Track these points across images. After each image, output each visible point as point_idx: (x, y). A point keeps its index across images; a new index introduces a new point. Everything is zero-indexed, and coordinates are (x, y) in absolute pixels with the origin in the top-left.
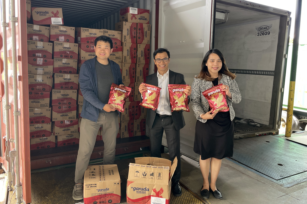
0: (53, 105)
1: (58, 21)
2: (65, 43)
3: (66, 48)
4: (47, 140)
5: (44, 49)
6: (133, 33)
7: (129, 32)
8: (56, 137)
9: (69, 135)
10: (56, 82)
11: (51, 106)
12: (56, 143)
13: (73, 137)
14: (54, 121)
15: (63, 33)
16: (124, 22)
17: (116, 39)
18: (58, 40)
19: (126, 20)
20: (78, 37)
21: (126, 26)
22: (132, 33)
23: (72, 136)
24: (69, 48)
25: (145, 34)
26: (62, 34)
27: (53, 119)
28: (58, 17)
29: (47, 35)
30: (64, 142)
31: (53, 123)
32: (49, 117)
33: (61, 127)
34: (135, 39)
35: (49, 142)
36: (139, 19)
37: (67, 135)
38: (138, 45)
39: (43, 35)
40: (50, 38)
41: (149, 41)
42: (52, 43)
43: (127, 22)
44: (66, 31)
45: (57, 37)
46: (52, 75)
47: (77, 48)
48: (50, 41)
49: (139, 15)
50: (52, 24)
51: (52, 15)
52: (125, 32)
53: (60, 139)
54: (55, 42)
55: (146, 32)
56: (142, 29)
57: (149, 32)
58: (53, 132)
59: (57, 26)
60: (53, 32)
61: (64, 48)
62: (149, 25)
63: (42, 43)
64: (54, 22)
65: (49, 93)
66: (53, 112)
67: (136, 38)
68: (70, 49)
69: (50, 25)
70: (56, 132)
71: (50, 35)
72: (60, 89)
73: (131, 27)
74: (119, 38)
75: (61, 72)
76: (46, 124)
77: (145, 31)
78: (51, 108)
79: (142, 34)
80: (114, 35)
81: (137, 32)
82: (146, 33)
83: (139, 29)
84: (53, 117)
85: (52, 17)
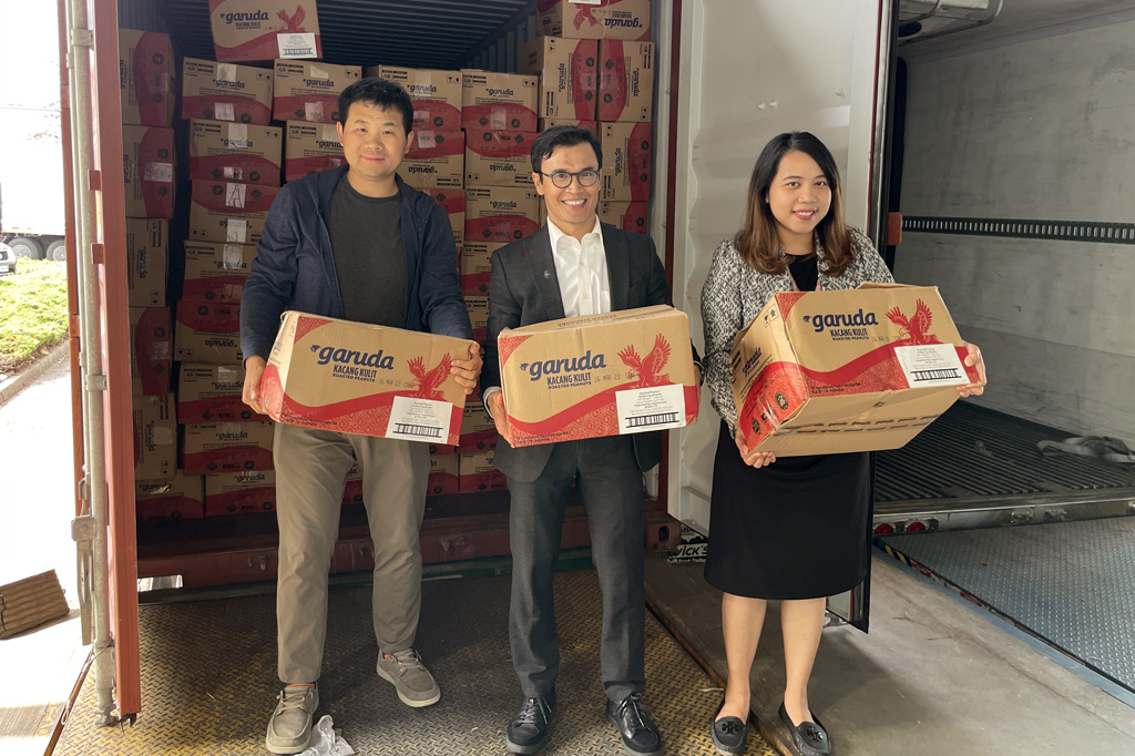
1: (302, 46)
2: (325, 125)
3: (327, 145)
4: (263, 483)
6: (581, 81)
7: (568, 77)
15: (320, 90)
16: (547, 39)
17: (518, 105)
18: (301, 115)
19: (557, 32)
21: (557, 54)
22: (578, 83)
25: (630, 84)
26: (315, 95)
34: (591, 105)
36: (609, 22)
38: (604, 126)
39: (250, 100)
40: (272, 111)
41: (649, 111)
42: (280, 129)
43: (557, 39)
44: (328, 83)
45: (296, 105)
48: (273, 123)
49: (606, 8)
50: (281, 56)
51: (281, 23)
52: (550, 79)
54: (289, 123)
55: (636, 73)
56: (618, 62)
57: (646, 74)
59: (297, 66)
60: (286, 86)
61: (324, 146)
62: (647, 44)
63: (244, 127)
64: (288, 51)
67: (594, 99)
69: (273, 61)
71: (274, 99)
73: (575, 58)
74: (529, 103)
76: (256, 424)
77: (633, 68)
79: (620, 80)
80: (509, 92)
81: (598, 77)
83: (608, 65)
85: (281, 32)
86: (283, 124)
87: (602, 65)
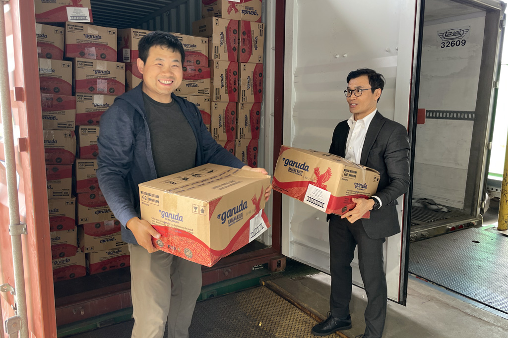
0: (78, 191)
1: (81, 15)
2: (98, 61)
3: (100, 72)
4: (69, 264)
5: (53, 74)
6: (231, 41)
7: (225, 39)
8: (87, 256)
9: (112, 249)
10: (82, 144)
11: (74, 194)
12: (88, 268)
13: (120, 253)
14: (83, 225)
15: (93, 41)
16: (215, 19)
17: (199, 53)
18: (82, 55)
19: (219, 15)
20: (124, 50)
21: (219, 27)
22: (229, 42)
23: (119, 251)
24: (107, 72)
25: (253, 44)
26: (91, 43)
27: (80, 220)
28: (81, 6)
29: (58, 44)
30: (103, 264)
31: (80, 229)
32: (73, 217)
33: (96, 235)
34: (236, 53)
35: (74, 267)
36: (244, 12)
37: (108, 251)
38: (242, 65)
39: (51, 45)
40: (65, 52)
41: (262, 58)
42: (71, 63)
43: (219, 19)
44: (99, 37)
45: (81, 49)
46: (74, 129)
47: (123, 71)
48: (65, 59)
49: (242, 4)
50: (69, 20)
52: (216, 40)
53: (95, 259)
54: (77, 59)
55: (256, 38)
56: (248, 32)
57: (261, 39)
58: (81, 246)
59: (79, 27)
60: (73, 38)
61: (97, 71)
62: (261, 24)
63: (49, 61)
64: (73, 17)
65: (70, 167)
66: (80, 206)
67: (237, 51)
68: (109, 75)
69: (65, 22)
70: (86, 246)
71: (65, 45)
72: (92, 159)
73: (228, 29)
74: (204, 52)
75: (90, 123)
76: (65, 231)
77: (255, 36)
78: (74, 199)
79: (249, 42)
80: (194, 46)
81: (239, 39)
82: (256, 42)
83: (244, 34)
84: (80, 216)
85: (69, 6)
86: (72, 60)
87: (241, 33)
